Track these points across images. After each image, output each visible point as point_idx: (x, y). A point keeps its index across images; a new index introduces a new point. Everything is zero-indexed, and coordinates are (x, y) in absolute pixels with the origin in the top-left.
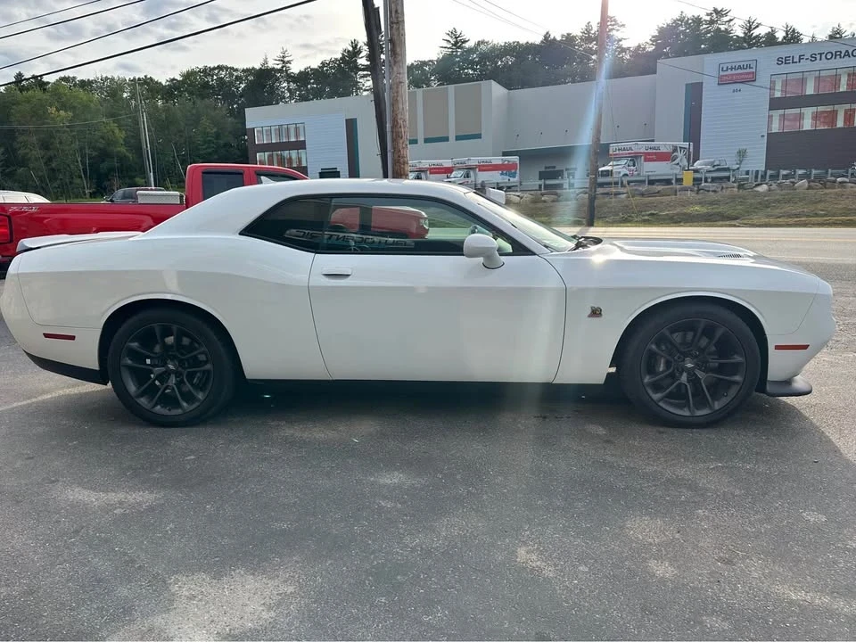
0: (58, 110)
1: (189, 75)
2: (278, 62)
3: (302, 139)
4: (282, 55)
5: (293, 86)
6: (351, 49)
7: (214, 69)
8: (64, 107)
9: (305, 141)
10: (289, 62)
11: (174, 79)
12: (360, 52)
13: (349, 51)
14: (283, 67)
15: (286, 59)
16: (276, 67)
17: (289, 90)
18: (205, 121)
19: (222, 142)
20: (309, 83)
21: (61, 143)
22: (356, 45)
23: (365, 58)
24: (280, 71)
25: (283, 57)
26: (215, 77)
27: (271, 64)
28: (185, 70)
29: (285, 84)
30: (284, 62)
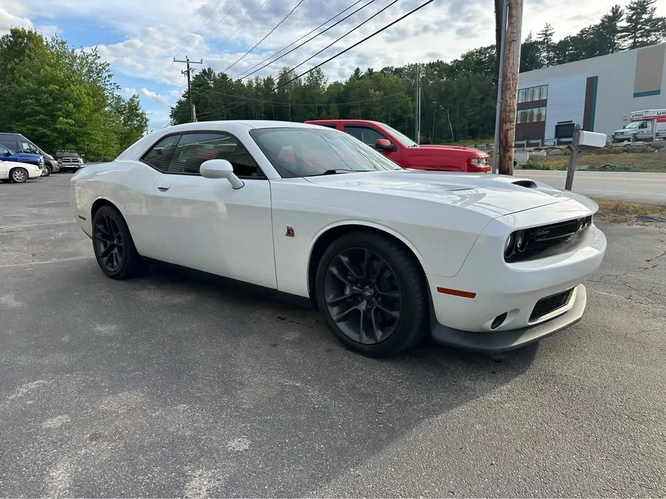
0: (375, 90)
1: (468, 57)
2: (541, 36)
3: (544, 98)
4: (545, 29)
5: (552, 54)
6: (611, 14)
7: (488, 48)
8: (379, 89)
9: (546, 100)
10: (551, 34)
11: (457, 60)
12: (621, 15)
13: (609, 17)
14: (544, 39)
15: (548, 33)
16: (539, 40)
17: (548, 58)
18: (474, 90)
19: (484, 105)
20: (568, 50)
21: (374, 114)
22: (617, 10)
23: (625, 20)
24: (542, 43)
25: (546, 31)
26: (488, 55)
27: (533, 39)
28: (465, 53)
29: (544, 54)
30: (546, 35)
